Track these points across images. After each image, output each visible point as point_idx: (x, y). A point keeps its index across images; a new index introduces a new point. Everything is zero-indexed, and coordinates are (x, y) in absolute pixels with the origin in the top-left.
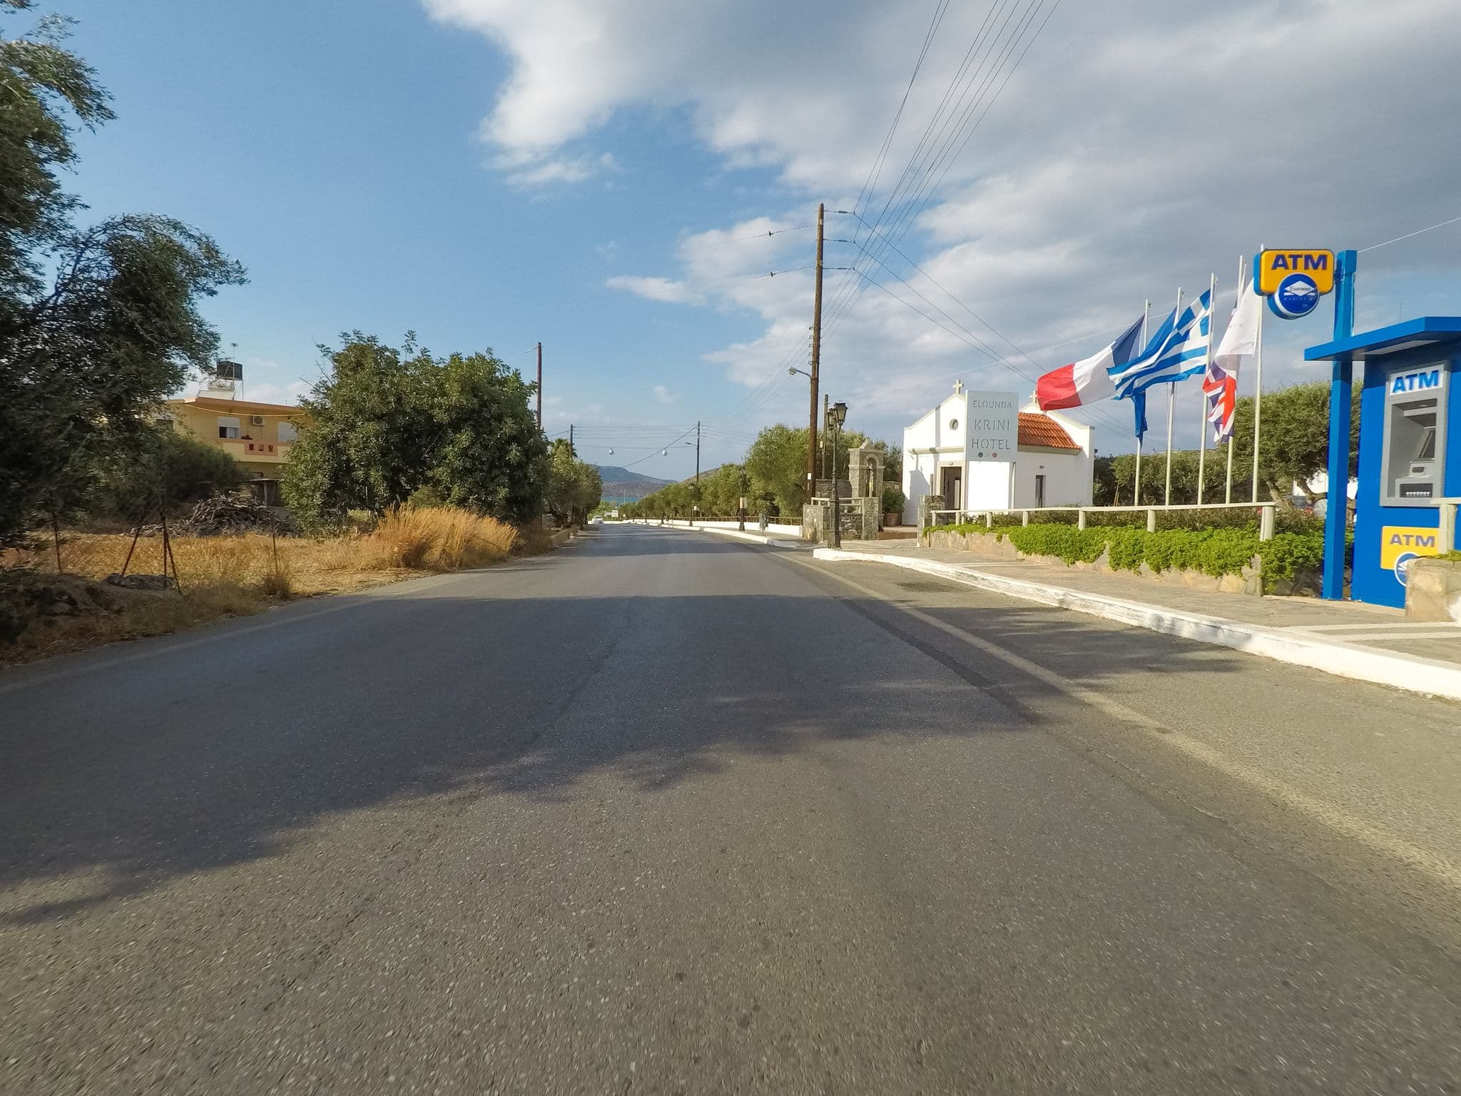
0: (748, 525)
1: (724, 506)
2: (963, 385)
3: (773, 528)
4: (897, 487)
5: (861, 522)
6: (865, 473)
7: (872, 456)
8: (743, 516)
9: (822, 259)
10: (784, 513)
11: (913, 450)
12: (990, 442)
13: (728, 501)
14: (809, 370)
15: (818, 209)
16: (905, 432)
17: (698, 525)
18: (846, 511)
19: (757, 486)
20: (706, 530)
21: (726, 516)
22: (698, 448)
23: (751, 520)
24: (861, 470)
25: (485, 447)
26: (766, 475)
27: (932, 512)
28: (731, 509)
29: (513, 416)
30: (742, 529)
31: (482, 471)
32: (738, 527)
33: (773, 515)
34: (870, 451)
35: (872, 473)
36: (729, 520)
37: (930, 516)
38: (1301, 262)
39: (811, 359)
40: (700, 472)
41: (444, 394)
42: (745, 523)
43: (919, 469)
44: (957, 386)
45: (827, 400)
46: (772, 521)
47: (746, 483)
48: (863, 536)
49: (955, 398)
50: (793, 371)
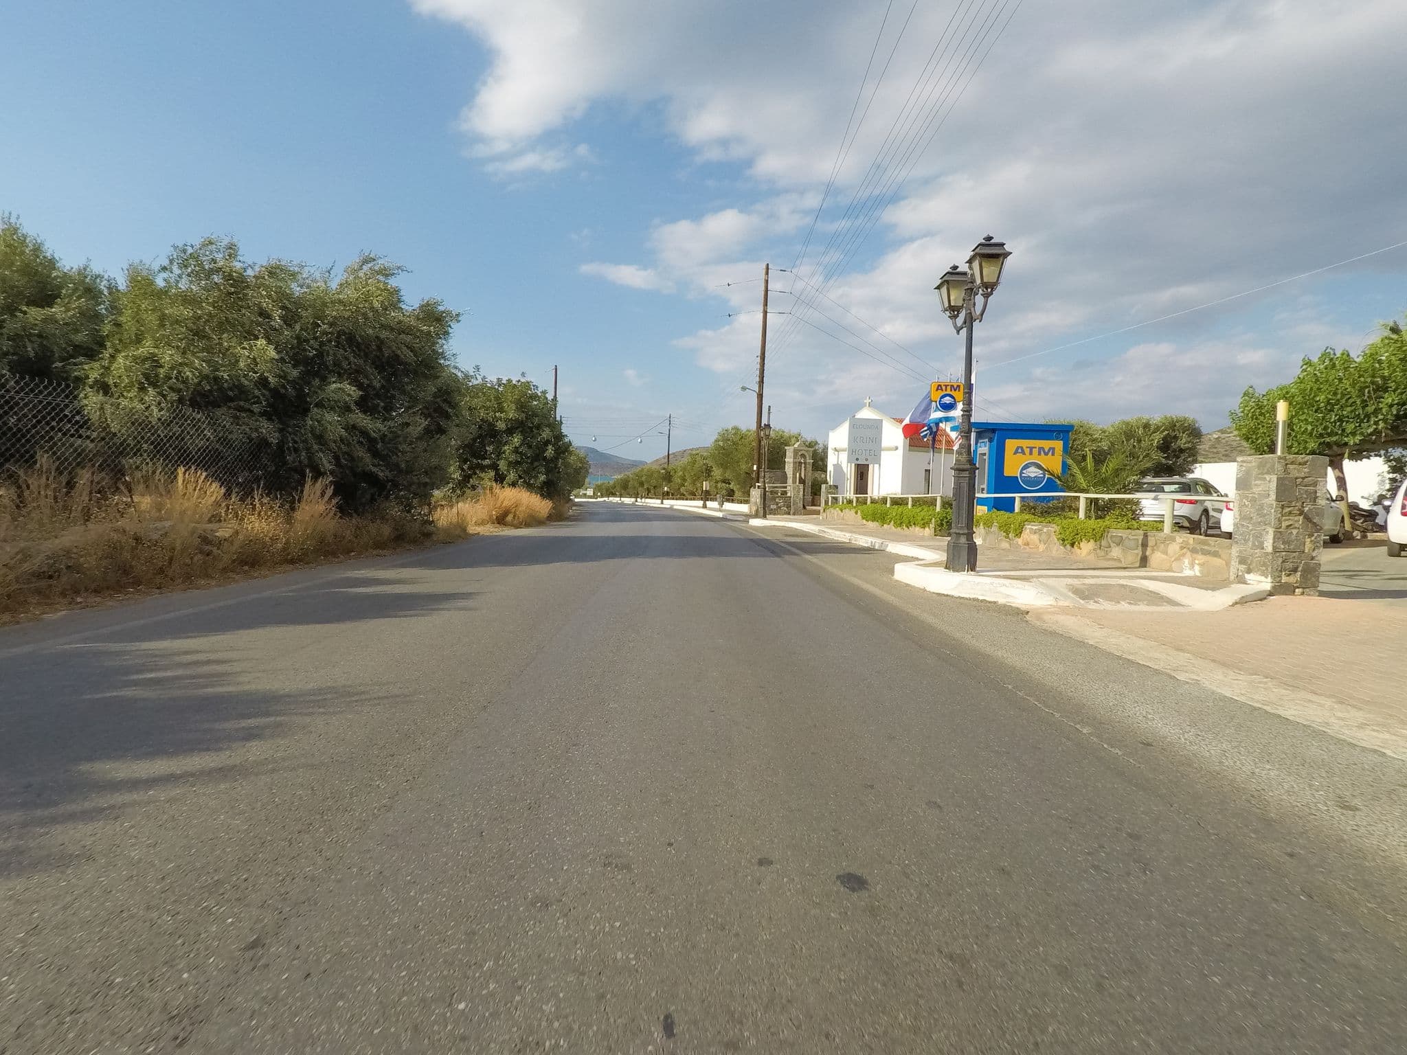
0: (709, 504)
1: (691, 488)
2: (872, 401)
3: (728, 506)
4: (823, 476)
5: (790, 502)
6: (798, 466)
7: (803, 452)
8: (706, 496)
9: (767, 305)
10: (738, 494)
11: (835, 448)
12: (864, 451)
13: (694, 483)
14: (757, 389)
15: (764, 267)
16: (830, 434)
17: (668, 503)
18: (779, 494)
19: (717, 473)
20: (675, 507)
21: (693, 496)
22: (669, 437)
23: (712, 500)
24: (795, 463)
25: (530, 447)
26: (724, 466)
27: (830, 496)
28: (697, 490)
29: (549, 426)
30: (705, 506)
31: (527, 463)
32: (702, 506)
33: (730, 496)
34: (802, 448)
35: (803, 465)
36: (694, 499)
37: (828, 498)
38: (949, 388)
39: (758, 379)
40: (670, 453)
41: (501, 410)
42: (707, 502)
43: (839, 463)
44: (867, 401)
45: (769, 410)
46: (728, 501)
47: (708, 471)
48: (792, 512)
49: (865, 410)
50: (744, 389)
